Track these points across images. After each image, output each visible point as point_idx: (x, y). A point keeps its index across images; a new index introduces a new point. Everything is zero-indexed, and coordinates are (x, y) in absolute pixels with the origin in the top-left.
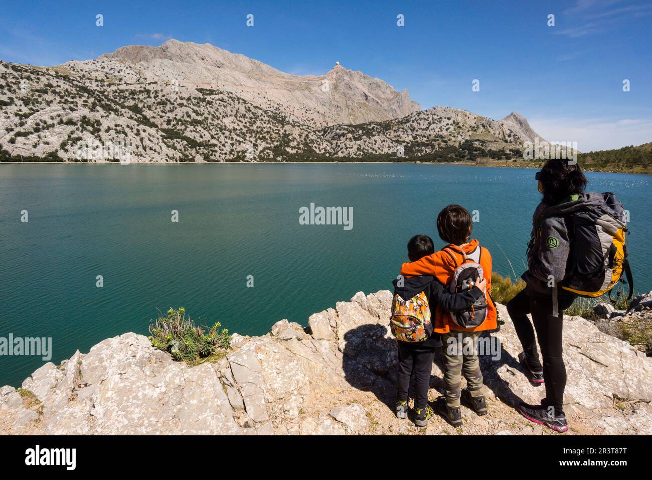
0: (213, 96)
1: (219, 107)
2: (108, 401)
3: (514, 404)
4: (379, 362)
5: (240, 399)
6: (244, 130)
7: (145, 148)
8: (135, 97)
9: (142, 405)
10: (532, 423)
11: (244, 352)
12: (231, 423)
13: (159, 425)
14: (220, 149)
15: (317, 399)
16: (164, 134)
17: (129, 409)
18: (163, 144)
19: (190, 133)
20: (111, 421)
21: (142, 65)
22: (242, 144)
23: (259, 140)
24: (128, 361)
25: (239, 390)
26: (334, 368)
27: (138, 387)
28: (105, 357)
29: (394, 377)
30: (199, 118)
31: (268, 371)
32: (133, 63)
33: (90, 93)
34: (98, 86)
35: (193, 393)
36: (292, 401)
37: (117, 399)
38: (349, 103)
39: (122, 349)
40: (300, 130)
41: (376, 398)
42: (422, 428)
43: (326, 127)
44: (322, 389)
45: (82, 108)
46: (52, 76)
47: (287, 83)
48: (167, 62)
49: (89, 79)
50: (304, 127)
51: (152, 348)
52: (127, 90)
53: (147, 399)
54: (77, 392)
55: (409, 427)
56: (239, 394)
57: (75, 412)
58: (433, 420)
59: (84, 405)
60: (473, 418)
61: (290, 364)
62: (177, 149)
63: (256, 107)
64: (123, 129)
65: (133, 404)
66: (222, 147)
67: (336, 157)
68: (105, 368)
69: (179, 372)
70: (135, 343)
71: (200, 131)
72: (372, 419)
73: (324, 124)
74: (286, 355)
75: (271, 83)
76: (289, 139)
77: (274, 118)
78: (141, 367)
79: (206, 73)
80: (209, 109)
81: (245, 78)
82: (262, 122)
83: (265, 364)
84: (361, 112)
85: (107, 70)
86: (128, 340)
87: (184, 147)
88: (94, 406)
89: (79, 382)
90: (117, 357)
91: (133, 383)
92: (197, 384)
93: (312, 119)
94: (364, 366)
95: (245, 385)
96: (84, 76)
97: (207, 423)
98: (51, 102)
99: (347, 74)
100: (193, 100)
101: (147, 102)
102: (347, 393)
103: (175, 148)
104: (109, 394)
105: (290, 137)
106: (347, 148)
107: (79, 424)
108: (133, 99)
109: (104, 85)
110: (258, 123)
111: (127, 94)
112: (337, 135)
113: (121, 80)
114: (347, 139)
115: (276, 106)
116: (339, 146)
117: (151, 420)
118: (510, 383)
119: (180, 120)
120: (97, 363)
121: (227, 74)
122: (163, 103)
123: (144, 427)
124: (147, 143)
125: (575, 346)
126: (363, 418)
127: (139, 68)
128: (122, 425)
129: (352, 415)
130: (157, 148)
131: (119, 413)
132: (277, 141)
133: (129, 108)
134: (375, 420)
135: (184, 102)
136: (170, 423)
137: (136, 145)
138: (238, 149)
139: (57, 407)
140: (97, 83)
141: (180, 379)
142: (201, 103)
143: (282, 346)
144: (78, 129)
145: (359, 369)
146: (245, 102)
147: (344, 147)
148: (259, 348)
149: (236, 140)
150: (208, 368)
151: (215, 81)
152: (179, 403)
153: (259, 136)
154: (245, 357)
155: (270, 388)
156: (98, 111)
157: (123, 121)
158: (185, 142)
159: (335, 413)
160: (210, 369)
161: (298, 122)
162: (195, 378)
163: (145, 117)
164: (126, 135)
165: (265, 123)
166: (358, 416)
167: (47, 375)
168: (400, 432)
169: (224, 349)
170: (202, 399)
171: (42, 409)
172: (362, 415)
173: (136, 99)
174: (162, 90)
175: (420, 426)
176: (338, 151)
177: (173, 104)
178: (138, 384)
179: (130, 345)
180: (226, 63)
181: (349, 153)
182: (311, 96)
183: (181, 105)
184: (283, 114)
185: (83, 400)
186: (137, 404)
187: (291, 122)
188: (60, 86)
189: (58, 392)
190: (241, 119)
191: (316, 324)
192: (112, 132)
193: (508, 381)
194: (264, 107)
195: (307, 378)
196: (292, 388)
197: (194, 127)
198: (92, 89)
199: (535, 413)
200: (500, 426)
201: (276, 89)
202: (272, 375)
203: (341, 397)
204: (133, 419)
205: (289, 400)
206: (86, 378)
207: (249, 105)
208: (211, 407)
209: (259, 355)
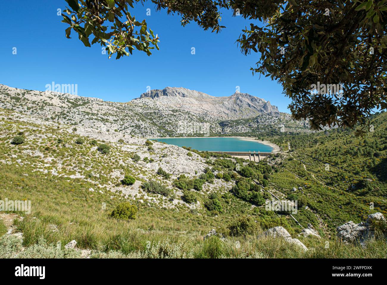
0: (176, 113)
1: (178, 117)
16: (158, 128)
18: (157, 132)
19: (167, 127)
30: (171, 122)
33: (138, 115)
45: (136, 121)
46: (128, 110)
50: (211, 122)
52: (149, 112)
62: (161, 133)
71: (170, 126)
77: (200, 119)
80: (175, 118)
84: (245, 112)
87: (164, 132)
100: (170, 115)
101: (155, 116)
108: (151, 116)
111: (149, 114)
112: (225, 125)
113: (148, 106)
114: (228, 127)
119: (164, 123)
122: (159, 117)
130: (155, 133)
133: (149, 119)
135: (166, 116)
142: (172, 116)
156: (140, 121)
161: (209, 120)
163: (153, 122)
174: (160, 112)
177: (163, 117)
183: (165, 117)
187: (206, 120)
188: (130, 114)
197: (168, 125)
207: (190, 115)
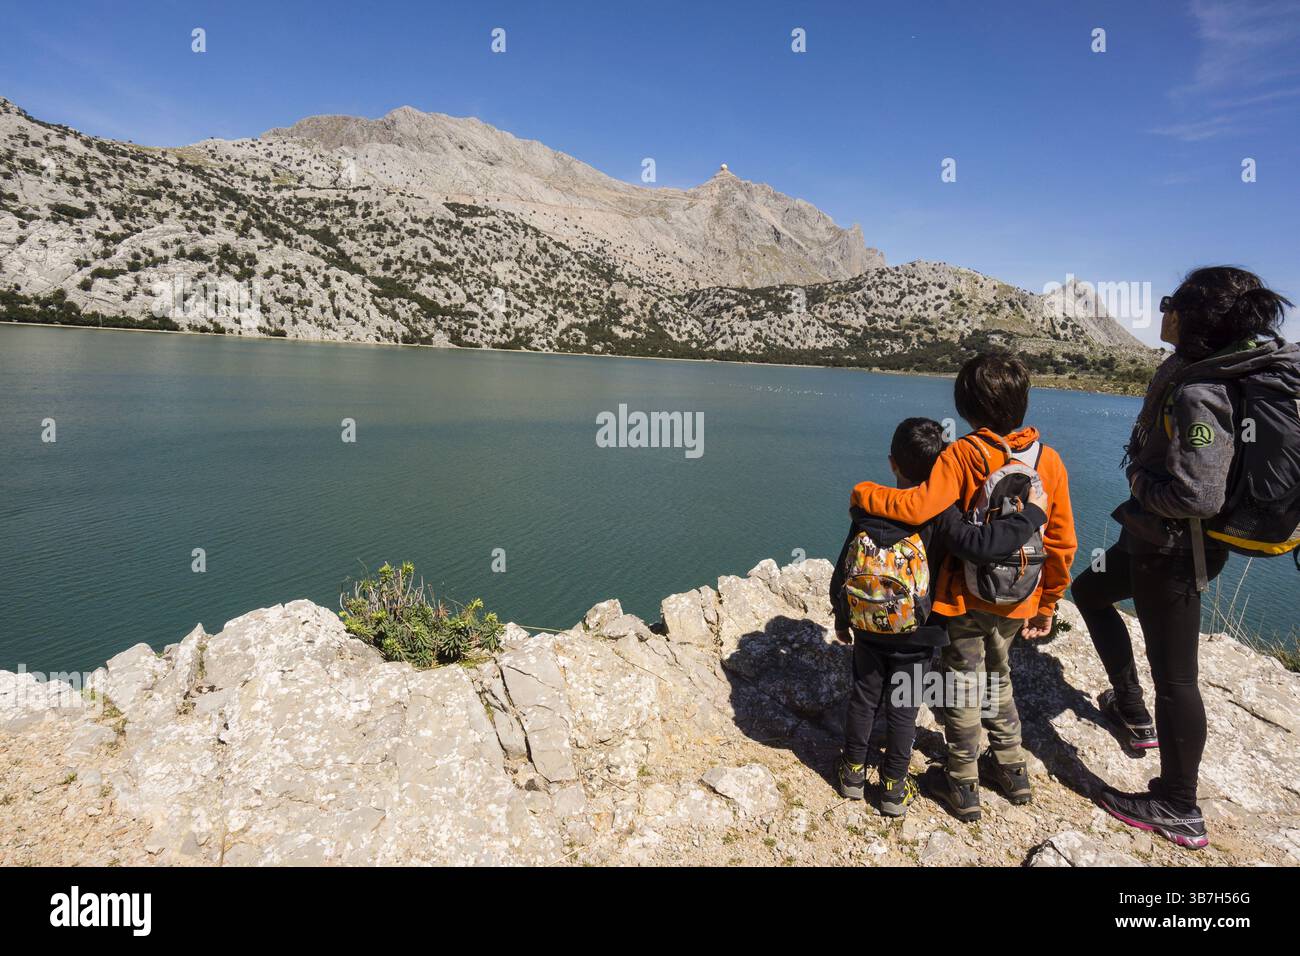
0: (476, 220)
1: (487, 242)
2: (256, 718)
3: (1088, 791)
4: (803, 693)
5: (520, 736)
6: (533, 288)
7: (337, 313)
8: (326, 213)
9: (322, 731)
10: (1128, 827)
11: (531, 650)
12: (501, 778)
13: (356, 770)
14: (483, 323)
15: (675, 752)
16: (376, 287)
17: (296, 737)
18: (373, 307)
19: (426, 288)
20: (259, 754)
21: (343, 152)
22: (526, 314)
23: (560, 309)
24: (298, 648)
25: (518, 719)
26: (711, 697)
27: (317, 697)
28: (252, 638)
29: (835, 724)
30: (446, 260)
31: (578, 688)
32: (326, 149)
33: (241, 201)
34: (256, 188)
35: (425, 718)
36: (625, 750)
37: (272, 716)
38: (743, 245)
39: (288, 628)
40: (642, 294)
41: (797, 759)
42: (895, 819)
43: (694, 290)
44: (686, 734)
45: (224, 230)
46: (171, 165)
47: (623, 200)
48: (391, 149)
49: (240, 174)
50: (651, 288)
51: (345, 633)
52: (311, 199)
53: (333, 724)
54: (195, 700)
55: (867, 817)
56: (517, 726)
57: (188, 735)
58: (917, 806)
59: (207, 722)
60: (1003, 809)
61: (623, 680)
62: (399, 318)
63: (558, 245)
64: (298, 273)
65: (303, 728)
66: (487, 319)
67: (711, 351)
68: (252, 660)
69: (398, 677)
70: (312, 620)
71: (447, 285)
72: (789, 797)
73: (692, 285)
74: (615, 664)
75: (592, 199)
76: (620, 310)
77: (594, 267)
78: (324, 664)
79: (465, 174)
80: (468, 243)
81: (541, 188)
82: (569, 274)
83: (572, 676)
84: (764, 265)
85: (276, 159)
86: (299, 613)
87: (414, 315)
88: (226, 726)
89: (199, 682)
90: (277, 641)
91: (306, 689)
92: (434, 702)
93: (668, 274)
94: (772, 698)
95: (529, 710)
96: (232, 168)
97: (451, 773)
98: (166, 214)
99: (742, 190)
100: (437, 225)
101: (349, 223)
102: (737, 747)
103: (395, 317)
104: (258, 706)
105: (622, 307)
106: (733, 334)
107: (195, 757)
108: (323, 216)
109: (268, 188)
110: (561, 277)
111: (310, 206)
112: (715, 307)
113: (301, 179)
114: (734, 315)
115: (598, 244)
116: (718, 329)
117: (340, 758)
118: (1080, 747)
119: (409, 262)
120: (236, 649)
121: (506, 178)
122: (379, 228)
123: (324, 771)
124: (342, 302)
125: (1219, 687)
126: (772, 793)
127: (336, 158)
128: (281, 764)
129: (750, 785)
130: (361, 314)
131: (277, 741)
132: (596, 313)
133: (314, 234)
134: (795, 799)
135: (420, 228)
136: (378, 768)
137: (321, 306)
138: (519, 325)
139: (154, 723)
140: (256, 183)
141: (400, 689)
142: (452, 232)
143: (608, 647)
144: (211, 269)
145: (764, 703)
146: (537, 233)
147: (728, 331)
148: (561, 648)
149: (516, 306)
150: (457, 673)
151: (480, 191)
152: (398, 734)
153: (561, 302)
154: (533, 660)
155: (581, 719)
156: (253, 237)
157: (299, 258)
158: (415, 306)
159: (713, 778)
160: (461, 676)
161: (639, 278)
162: (430, 691)
163: (342, 254)
164: (303, 285)
165: (574, 276)
166: (762, 788)
167: (138, 665)
168: (849, 823)
169: (487, 651)
170: (444, 729)
171: (123, 725)
172: (769, 787)
173: (327, 216)
174: (378, 203)
175: (892, 816)
176: (716, 339)
177: (399, 230)
178: (316, 692)
179: (304, 623)
180: (506, 157)
181: (737, 345)
182: (669, 228)
183: (413, 233)
184: (611, 261)
185: (206, 714)
186: (314, 729)
187: (626, 276)
188: (184, 186)
189: (156, 695)
190: (527, 266)
191: (675, 614)
192: (277, 279)
193: (1076, 744)
194: (575, 245)
195: (657, 709)
196: (627, 724)
197: (436, 277)
198: (244, 193)
199: (1135, 807)
200: (1061, 828)
201: (601, 210)
202: (585, 697)
203: (725, 751)
204: (304, 756)
205: (619, 746)
206: (212, 676)
207: (546, 239)
208: (461, 744)
209: (560, 658)
